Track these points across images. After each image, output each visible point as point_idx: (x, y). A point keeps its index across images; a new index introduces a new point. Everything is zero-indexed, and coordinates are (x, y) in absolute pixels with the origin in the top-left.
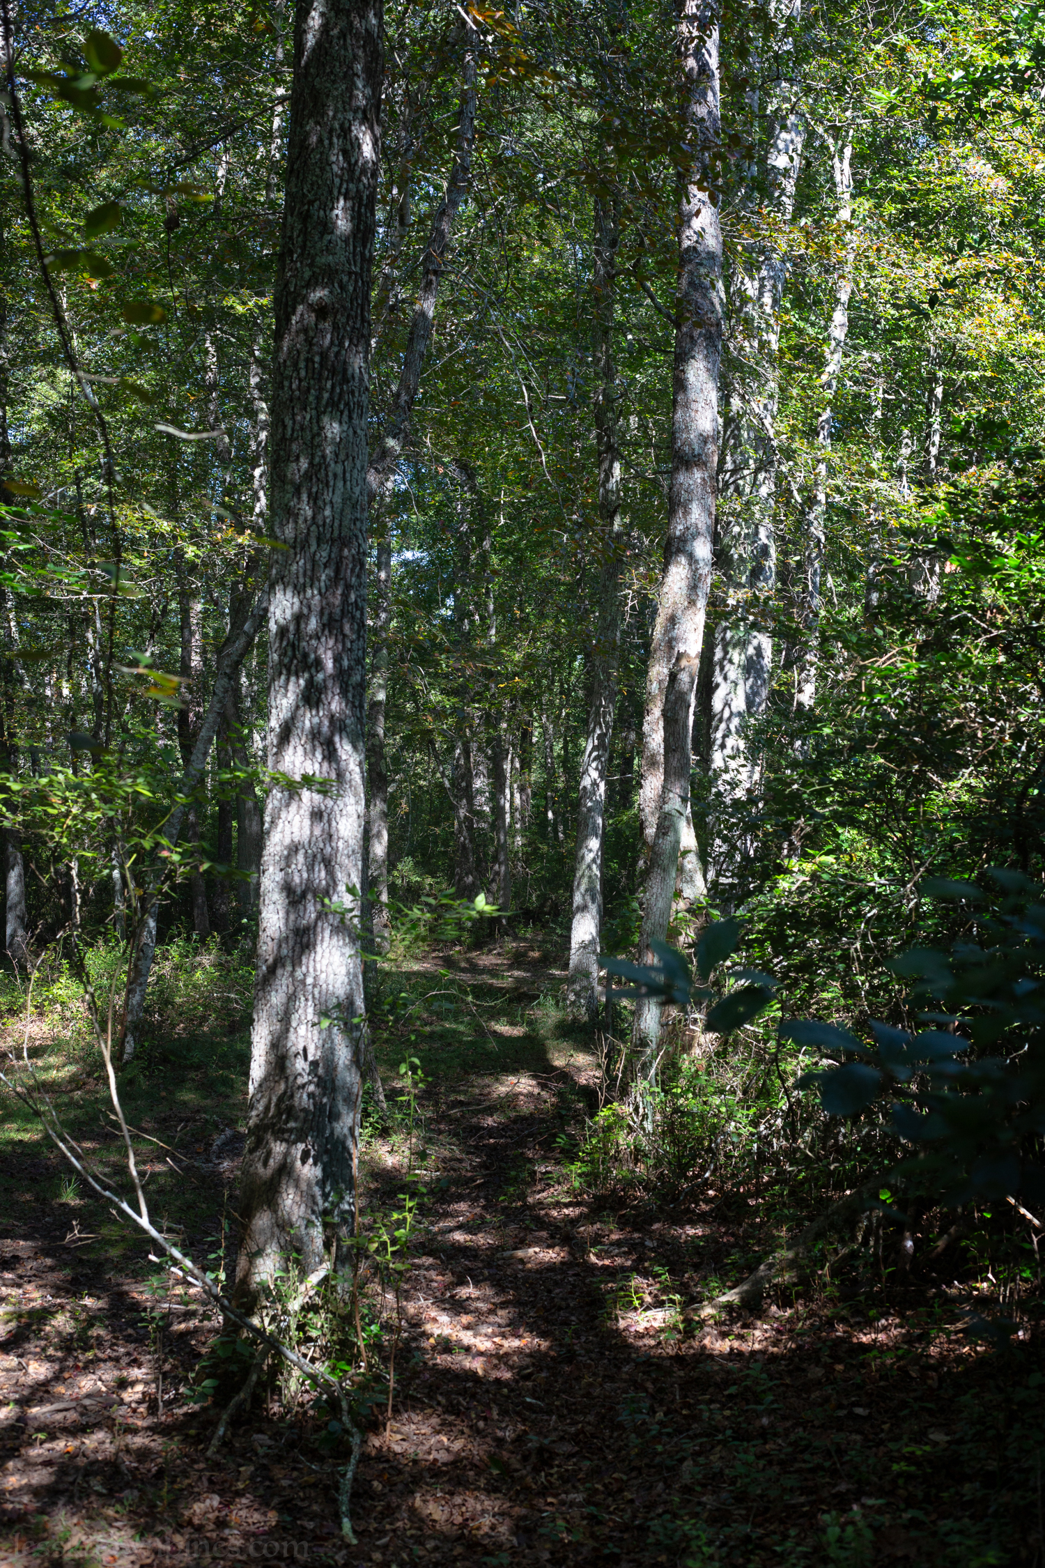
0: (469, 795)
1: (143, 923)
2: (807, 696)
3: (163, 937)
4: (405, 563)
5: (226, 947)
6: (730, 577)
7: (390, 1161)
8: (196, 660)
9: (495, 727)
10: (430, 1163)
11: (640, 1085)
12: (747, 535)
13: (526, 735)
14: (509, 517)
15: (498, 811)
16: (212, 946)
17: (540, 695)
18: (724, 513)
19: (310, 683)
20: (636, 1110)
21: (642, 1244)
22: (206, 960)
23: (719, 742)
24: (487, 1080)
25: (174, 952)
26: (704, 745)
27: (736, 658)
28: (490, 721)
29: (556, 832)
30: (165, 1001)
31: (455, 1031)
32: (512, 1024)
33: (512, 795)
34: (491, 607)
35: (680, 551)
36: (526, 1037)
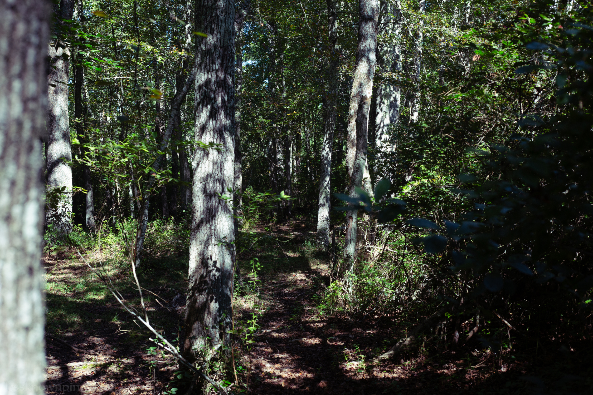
0: (275, 161)
1: (143, 212)
2: (415, 117)
3: (151, 218)
4: (248, 65)
5: (177, 222)
6: (383, 68)
7: (245, 306)
8: (162, 106)
9: (286, 132)
10: (262, 307)
11: (347, 273)
12: (390, 51)
13: (299, 136)
14: (291, 45)
15: (287, 167)
16: (171, 221)
17: (304, 120)
18: (380, 41)
19: (212, 107)
20: (345, 283)
21: (348, 336)
22: (170, 227)
23: (379, 136)
24: (285, 274)
25: (155, 223)
26: (373, 137)
27: (386, 102)
28: (284, 129)
29: (311, 176)
30: (153, 243)
31: (271, 255)
32: (294, 252)
33: (293, 161)
34: (284, 83)
35: (363, 56)
36: (299, 257)
